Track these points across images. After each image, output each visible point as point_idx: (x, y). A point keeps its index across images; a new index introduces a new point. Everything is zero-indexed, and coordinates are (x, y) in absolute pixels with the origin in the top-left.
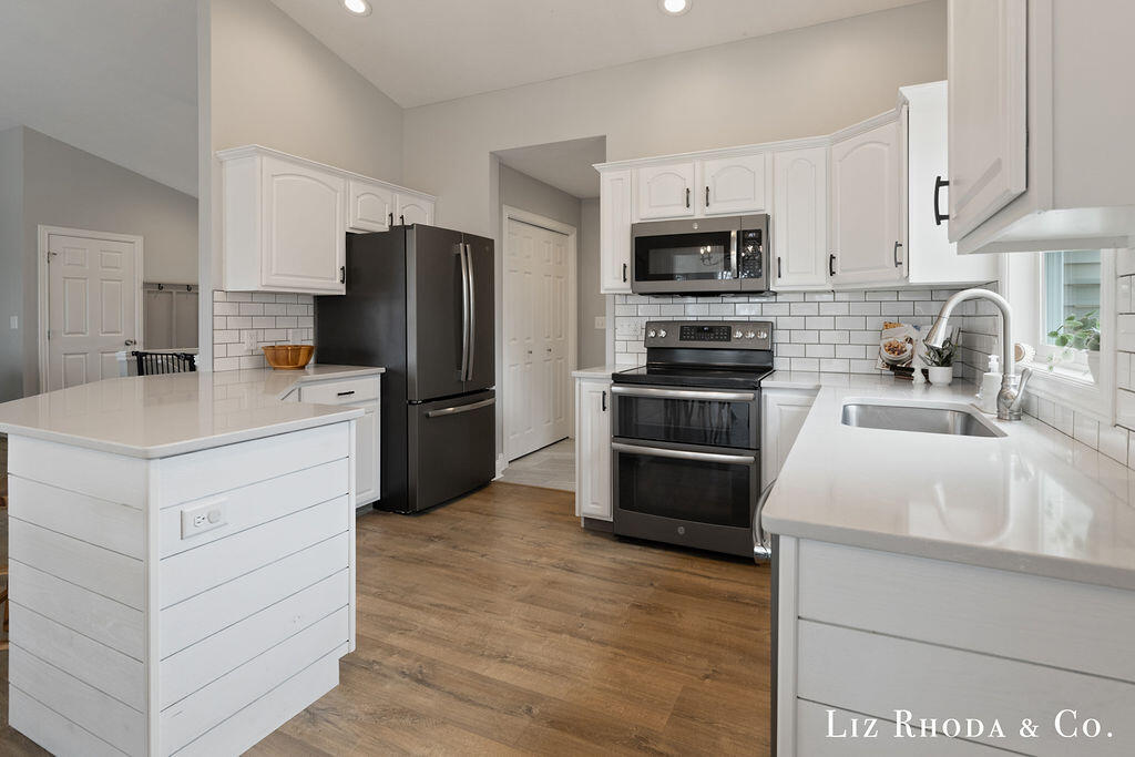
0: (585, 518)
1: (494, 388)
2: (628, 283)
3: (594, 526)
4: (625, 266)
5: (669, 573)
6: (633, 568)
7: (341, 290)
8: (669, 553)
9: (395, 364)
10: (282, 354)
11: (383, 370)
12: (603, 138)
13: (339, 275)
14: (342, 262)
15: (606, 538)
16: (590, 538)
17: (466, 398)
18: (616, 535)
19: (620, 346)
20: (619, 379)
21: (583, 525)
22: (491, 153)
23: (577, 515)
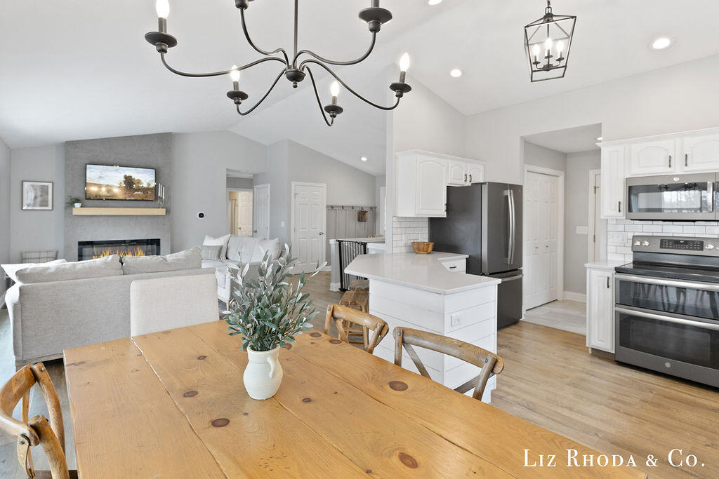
0: (592, 348)
1: (521, 268)
2: (621, 213)
3: (598, 354)
4: (620, 203)
5: (661, 388)
6: (633, 381)
7: (444, 215)
8: (657, 377)
9: (475, 253)
10: (421, 246)
11: (468, 256)
12: (600, 125)
13: (444, 208)
14: (445, 202)
15: (609, 362)
16: (597, 360)
17: (510, 273)
18: (617, 361)
19: (611, 249)
20: (618, 270)
21: (590, 353)
22: (521, 137)
23: (587, 345)
